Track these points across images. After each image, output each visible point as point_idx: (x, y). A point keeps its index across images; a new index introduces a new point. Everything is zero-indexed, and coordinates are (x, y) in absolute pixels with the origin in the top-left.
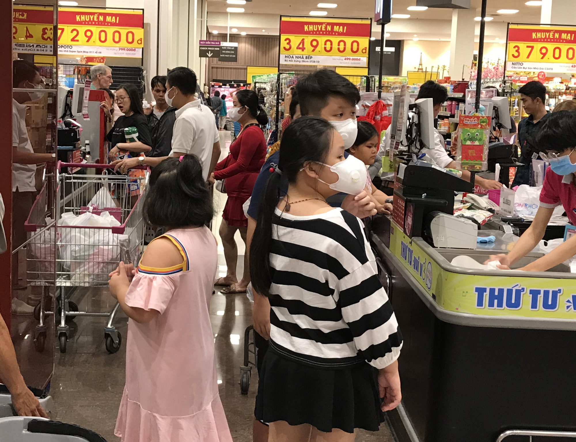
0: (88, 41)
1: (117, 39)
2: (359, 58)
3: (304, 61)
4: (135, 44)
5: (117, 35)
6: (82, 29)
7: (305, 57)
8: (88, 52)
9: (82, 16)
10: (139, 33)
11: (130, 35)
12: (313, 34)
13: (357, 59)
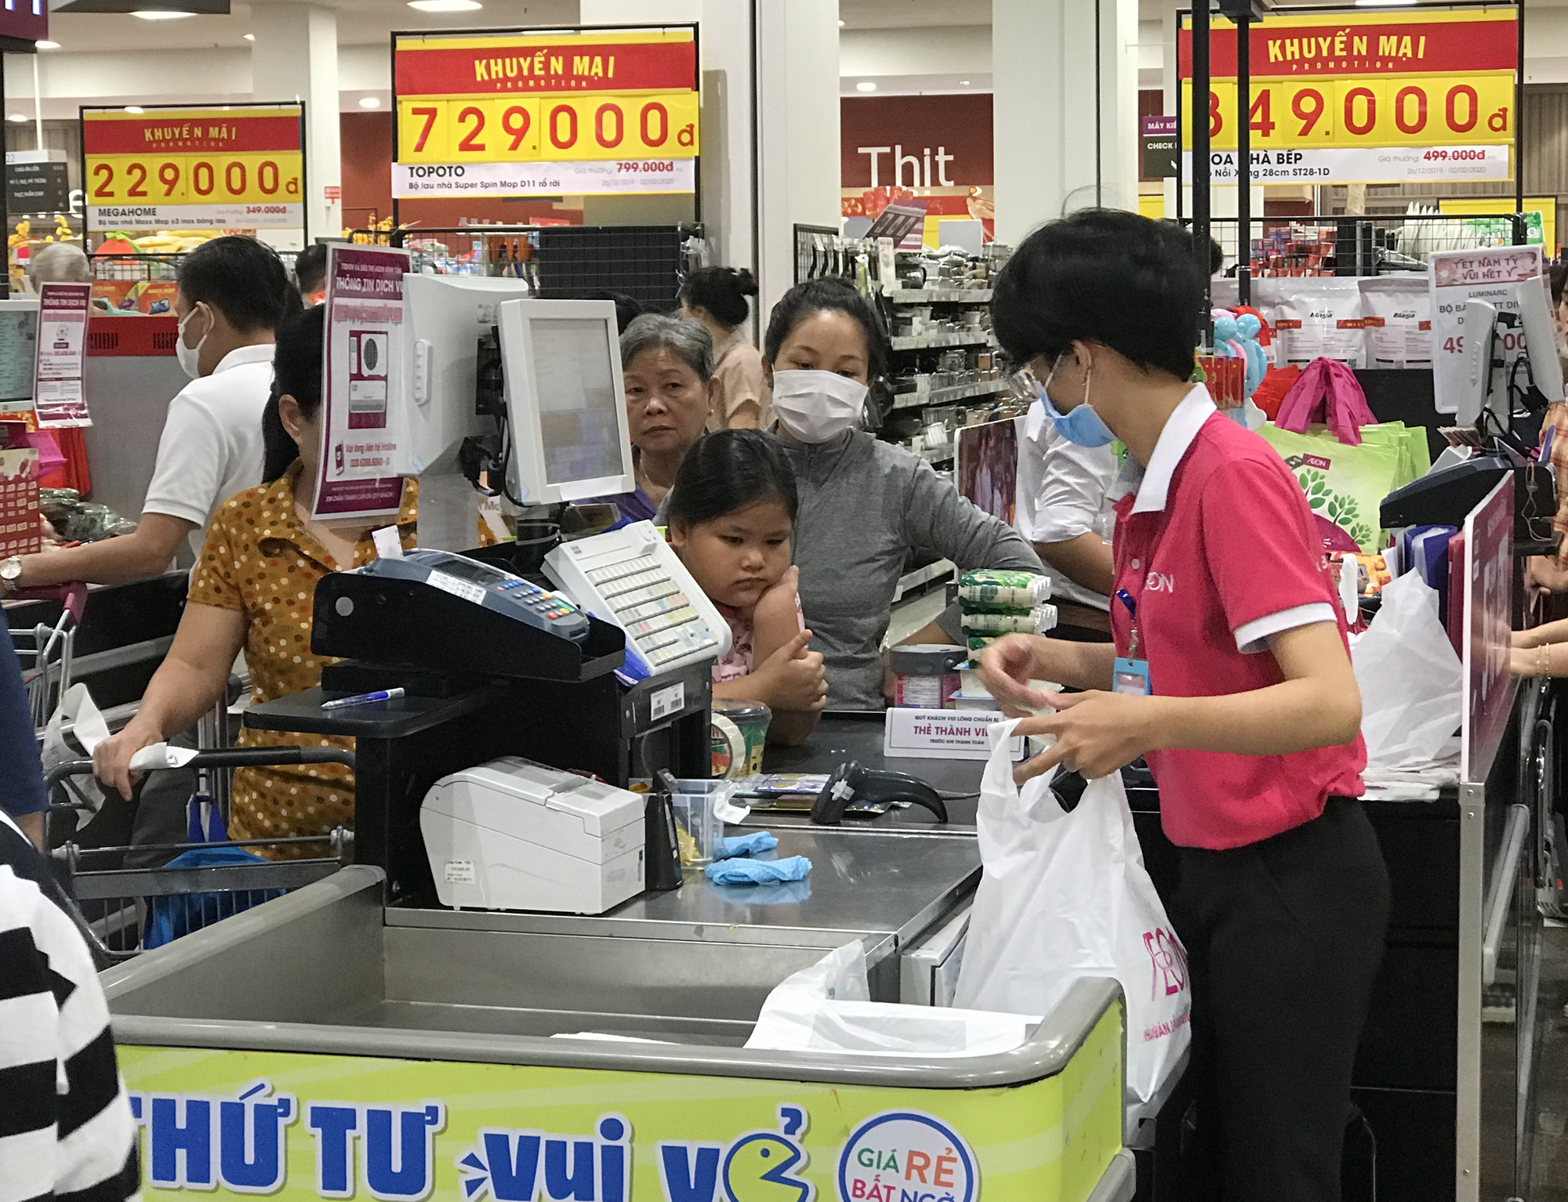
0: (514, 147)
1: (609, 135)
2: (1478, 149)
3: (1271, 173)
4: (670, 148)
5: (609, 118)
6: (494, 106)
7: (1273, 158)
8: (514, 185)
9: (492, 62)
10: (682, 105)
11: (654, 117)
12: (1301, 71)
13: (1471, 156)
